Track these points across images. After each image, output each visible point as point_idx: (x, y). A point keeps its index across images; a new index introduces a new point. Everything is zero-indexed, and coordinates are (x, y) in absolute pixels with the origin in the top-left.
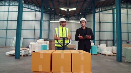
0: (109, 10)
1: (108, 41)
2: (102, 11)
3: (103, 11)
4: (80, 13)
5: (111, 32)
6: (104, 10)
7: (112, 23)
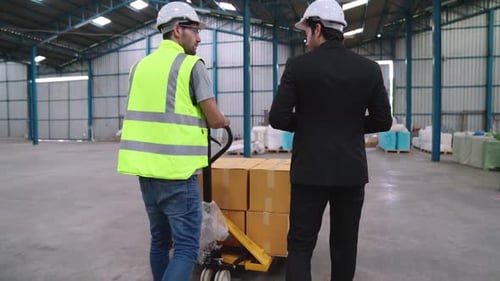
0: (472, 16)
1: (467, 114)
2: (451, 22)
3: (454, 21)
4: (379, 36)
5: (479, 86)
6: (456, 17)
7: (482, 60)
